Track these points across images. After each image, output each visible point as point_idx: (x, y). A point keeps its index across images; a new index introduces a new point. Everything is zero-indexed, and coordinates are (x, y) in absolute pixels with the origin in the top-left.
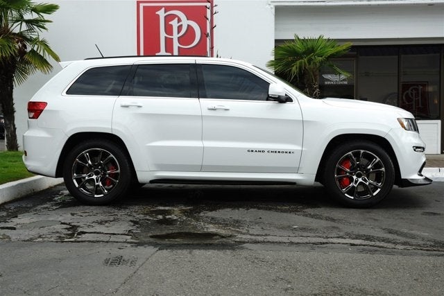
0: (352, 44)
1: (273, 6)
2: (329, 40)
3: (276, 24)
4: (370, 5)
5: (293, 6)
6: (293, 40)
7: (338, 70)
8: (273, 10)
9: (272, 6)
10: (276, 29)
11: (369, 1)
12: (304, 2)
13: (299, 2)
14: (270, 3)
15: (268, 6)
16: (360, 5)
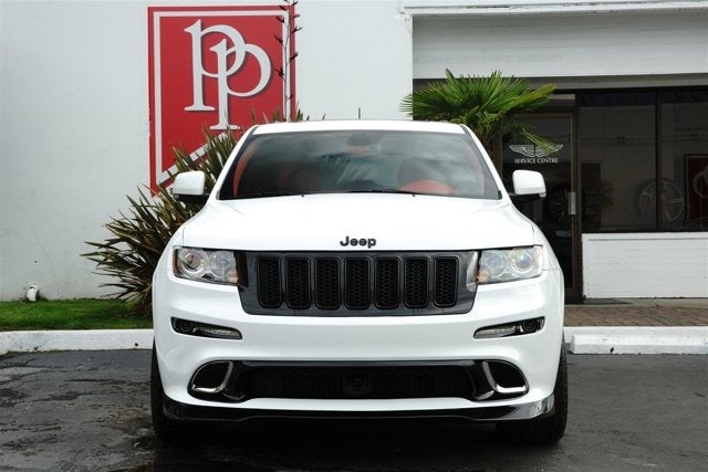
0: (555, 87)
1: (408, 14)
2: (513, 79)
4: (595, 12)
5: (448, 16)
6: (443, 80)
7: (530, 136)
8: (410, 24)
9: (408, 16)
10: (416, 60)
11: (592, 4)
12: (469, 7)
13: (460, 7)
14: (403, 10)
15: (398, 16)
16: (576, 13)
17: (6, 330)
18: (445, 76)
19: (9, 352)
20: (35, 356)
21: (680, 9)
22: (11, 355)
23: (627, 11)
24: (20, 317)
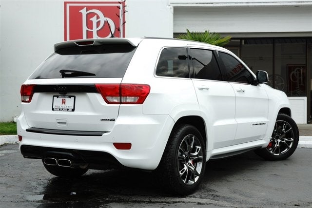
0: (232, 37)
1: (172, 6)
2: (214, 33)
3: (174, 20)
4: (248, 6)
5: (188, 7)
6: (185, 33)
8: (172, 10)
9: (172, 7)
10: (174, 25)
11: (247, 3)
12: (196, 3)
13: (193, 3)
14: (169, 4)
15: (168, 7)
16: (241, 6)
17: (4, 135)
18: (186, 32)
19: (5, 144)
20: (15, 145)
21: (283, 5)
22: (6, 144)
23: (261, 6)
24: (10, 129)
